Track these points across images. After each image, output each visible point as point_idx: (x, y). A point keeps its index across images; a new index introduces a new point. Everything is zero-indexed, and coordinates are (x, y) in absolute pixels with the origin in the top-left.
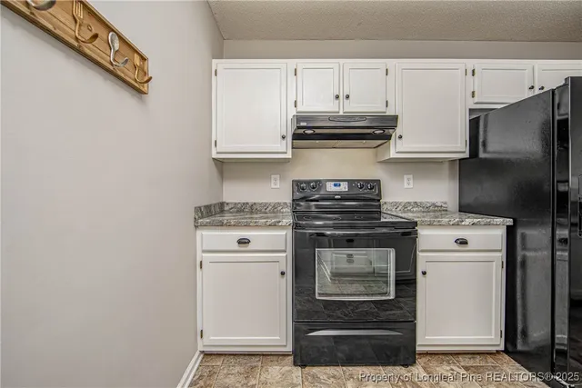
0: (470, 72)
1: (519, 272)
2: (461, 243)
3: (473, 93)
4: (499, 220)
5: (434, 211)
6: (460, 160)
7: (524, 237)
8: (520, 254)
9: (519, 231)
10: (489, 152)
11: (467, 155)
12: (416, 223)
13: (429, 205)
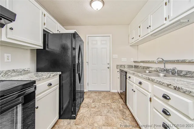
0: (44, 15)
3: (44, 23)
4: (58, 73)
13: (21, 70)
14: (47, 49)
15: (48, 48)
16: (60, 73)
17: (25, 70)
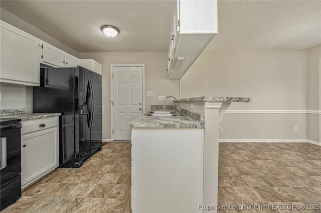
0: (41, 46)
1: (63, 133)
2: (42, 126)
3: (42, 56)
4: (57, 114)
5: (17, 114)
6: (34, 87)
7: (64, 119)
8: (63, 125)
9: (63, 117)
10: (49, 85)
11: (39, 85)
12: (20, 120)
13: (14, 111)
14: (46, 86)
15: (47, 84)
16: (60, 114)
17: (19, 110)
